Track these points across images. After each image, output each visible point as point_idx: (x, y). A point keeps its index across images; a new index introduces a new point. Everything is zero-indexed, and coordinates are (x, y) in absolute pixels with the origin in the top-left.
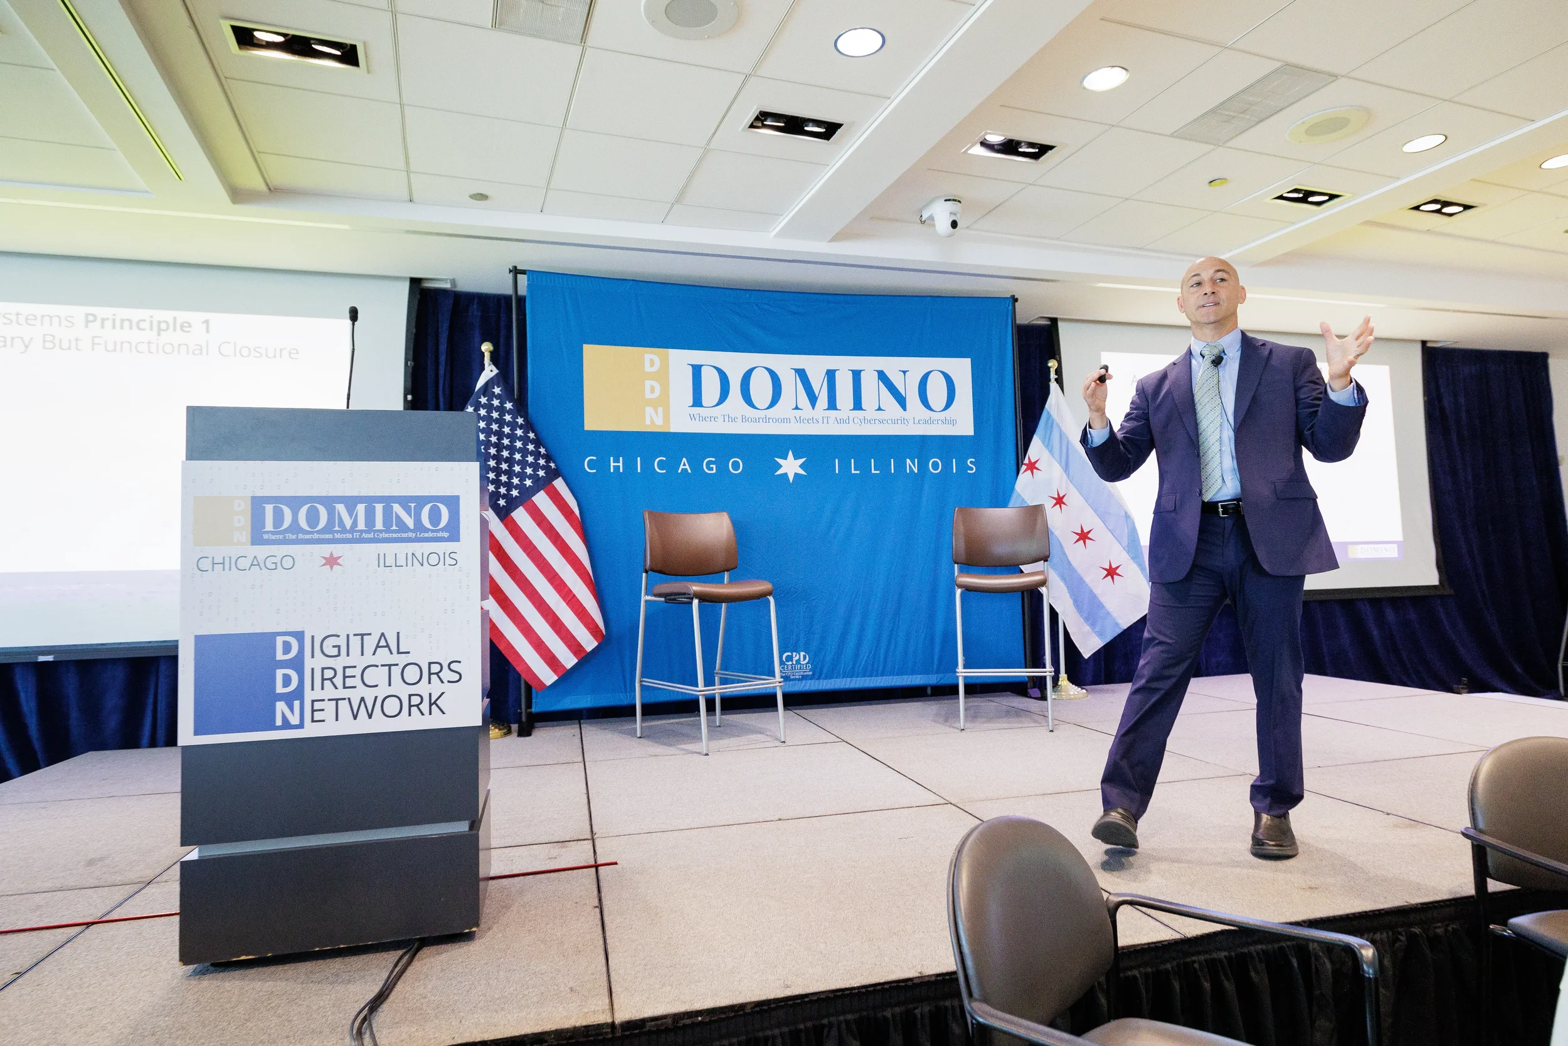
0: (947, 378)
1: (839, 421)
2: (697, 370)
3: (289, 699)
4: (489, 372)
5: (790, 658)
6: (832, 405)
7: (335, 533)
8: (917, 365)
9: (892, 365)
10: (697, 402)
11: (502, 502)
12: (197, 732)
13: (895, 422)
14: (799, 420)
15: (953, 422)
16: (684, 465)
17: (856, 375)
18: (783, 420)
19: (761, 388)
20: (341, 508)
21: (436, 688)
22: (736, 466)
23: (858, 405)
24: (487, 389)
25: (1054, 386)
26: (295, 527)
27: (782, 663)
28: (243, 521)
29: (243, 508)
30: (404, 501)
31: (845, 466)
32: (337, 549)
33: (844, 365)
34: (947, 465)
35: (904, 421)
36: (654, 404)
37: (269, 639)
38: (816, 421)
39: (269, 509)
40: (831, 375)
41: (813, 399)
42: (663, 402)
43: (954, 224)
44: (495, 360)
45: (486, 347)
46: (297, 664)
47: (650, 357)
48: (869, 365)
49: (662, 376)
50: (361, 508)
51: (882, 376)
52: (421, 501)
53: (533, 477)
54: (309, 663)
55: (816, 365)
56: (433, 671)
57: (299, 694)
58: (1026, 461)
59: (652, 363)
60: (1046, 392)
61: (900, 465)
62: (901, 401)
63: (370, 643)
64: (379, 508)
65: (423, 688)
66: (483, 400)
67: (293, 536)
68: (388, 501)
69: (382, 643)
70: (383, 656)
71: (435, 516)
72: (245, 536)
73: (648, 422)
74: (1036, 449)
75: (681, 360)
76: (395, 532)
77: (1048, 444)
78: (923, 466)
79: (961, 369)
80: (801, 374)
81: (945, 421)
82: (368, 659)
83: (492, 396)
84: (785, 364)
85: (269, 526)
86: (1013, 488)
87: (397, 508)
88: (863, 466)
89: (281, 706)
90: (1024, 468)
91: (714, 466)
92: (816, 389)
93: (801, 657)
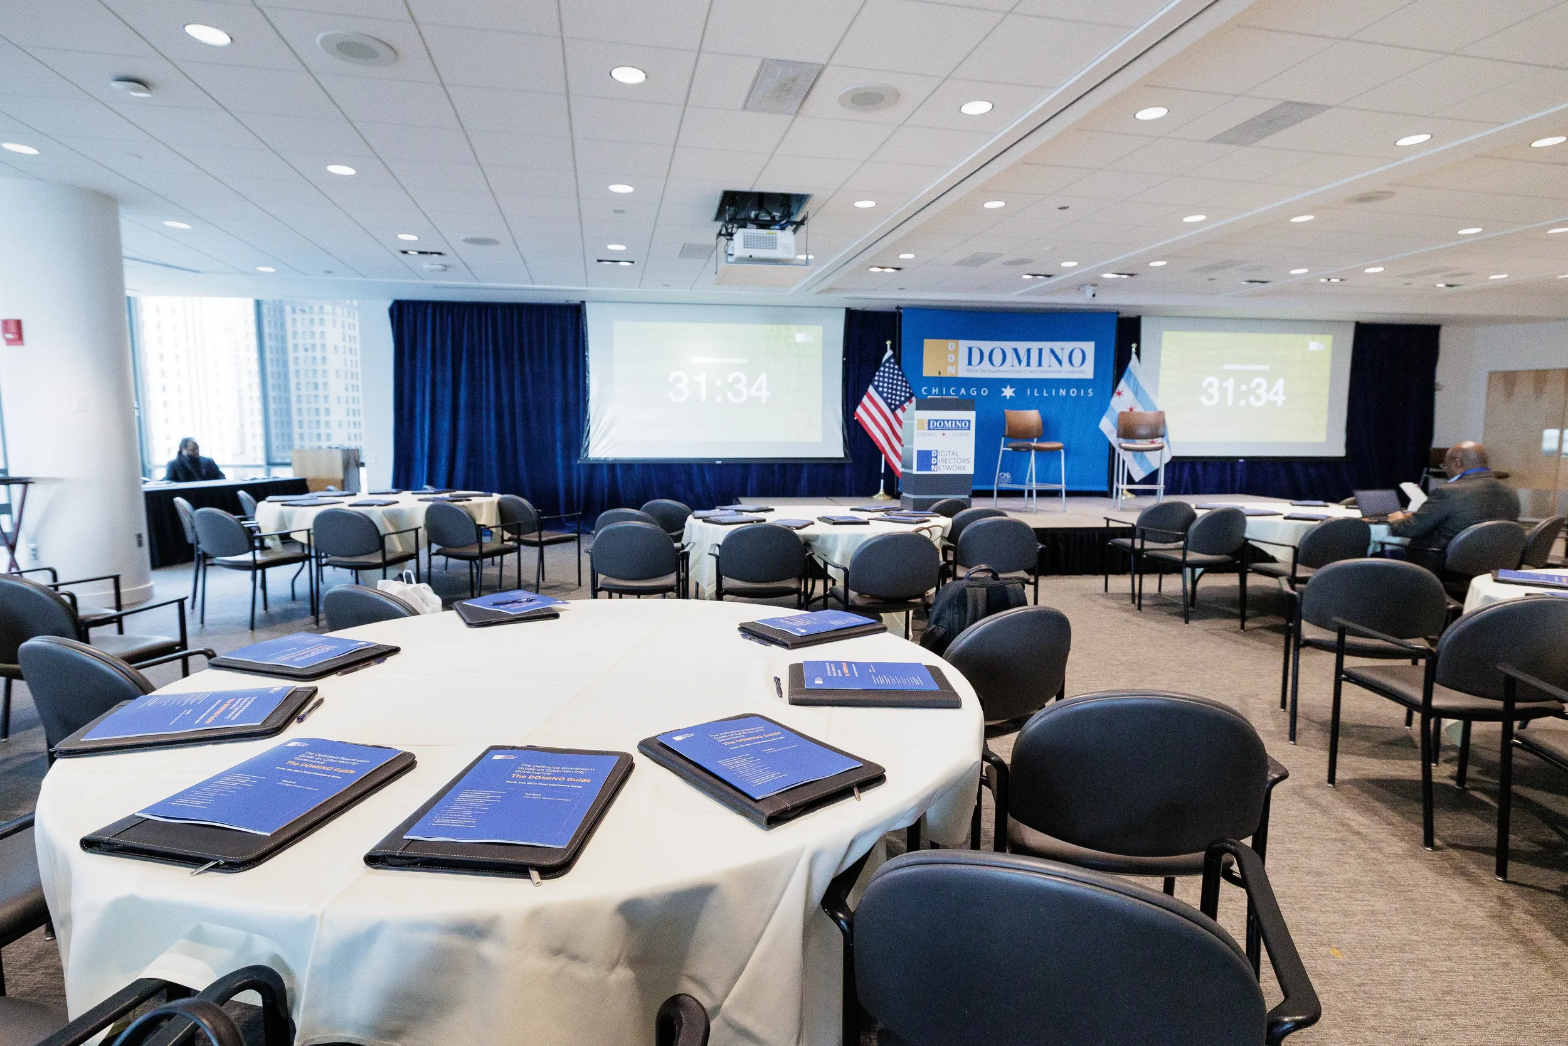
0: (1083, 353)
1: (1031, 372)
2: (970, 349)
3: (935, 465)
4: (889, 353)
5: (1002, 475)
6: (1028, 364)
7: (944, 428)
8: (1068, 346)
9: (1057, 346)
10: (970, 363)
11: (893, 407)
12: (918, 470)
13: (1056, 372)
14: (1013, 372)
15: (1083, 372)
16: (963, 391)
17: (1040, 351)
18: (1007, 372)
19: (997, 357)
20: (946, 422)
21: (964, 464)
22: (984, 392)
23: (1040, 364)
24: (888, 361)
25: (1134, 356)
26: (936, 427)
27: (999, 477)
28: (926, 425)
29: (927, 421)
30: (959, 421)
31: (1032, 392)
32: (945, 432)
33: (1035, 346)
34: (1079, 393)
35: (1060, 372)
36: (952, 364)
37: (931, 452)
38: (1020, 372)
39: (931, 422)
40: (1029, 351)
41: (1020, 361)
42: (955, 363)
43: (1094, 296)
44: (892, 348)
45: (888, 343)
46: (936, 457)
47: (951, 344)
48: (1046, 346)
49: (956, 352)
50: (950, 422)
51: (1052, 351)
52: (962, 421)
53: (905, 396)
54: (938, 457)
55: (1022, 346)
56: (963, 461)
57: (936, 464)
58: (1117, 391)
59: (952, 347)
60: (1129, 359)
61: (1057, 392)
62: (1060, 362)
63: (951, 453)
64: (954, 422)
65: (962, 464)
66: (887, 365)
67: (936, 428)
68: (955, 421)
69: (953, 454)
70: (954, 456)
71: (965, 424)
72: (927, 428)
73: (949, 373)
74: (1122, 385)
75: (964, 345)
76: (957, 428)
77: (1127, 382)
78: (1068, 393)
79: (1089, 347)
80: (1016, 350)
81: (1080, 372)
82: (950, 457)
83: (890, 363)
84: (1008, 346)
85: (931, 426)
86: (1108, 404)
87: (957, 422)
88: (1040, 392)
89: (933, 466)
90: (1115, 394)
91: (975, 394)
92: (1021, 357)
93: (1008, 475)
